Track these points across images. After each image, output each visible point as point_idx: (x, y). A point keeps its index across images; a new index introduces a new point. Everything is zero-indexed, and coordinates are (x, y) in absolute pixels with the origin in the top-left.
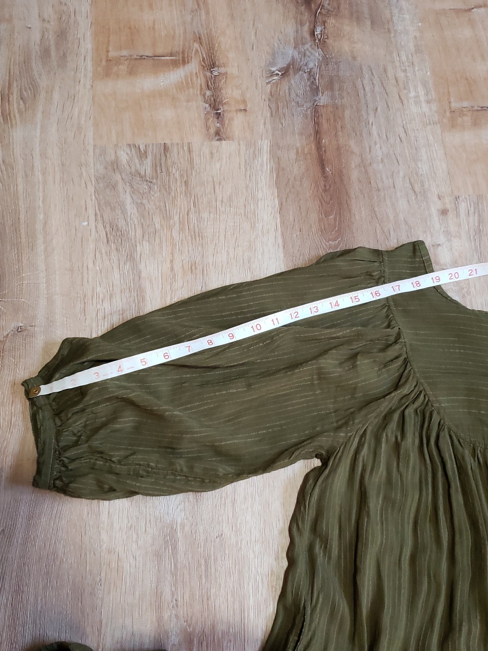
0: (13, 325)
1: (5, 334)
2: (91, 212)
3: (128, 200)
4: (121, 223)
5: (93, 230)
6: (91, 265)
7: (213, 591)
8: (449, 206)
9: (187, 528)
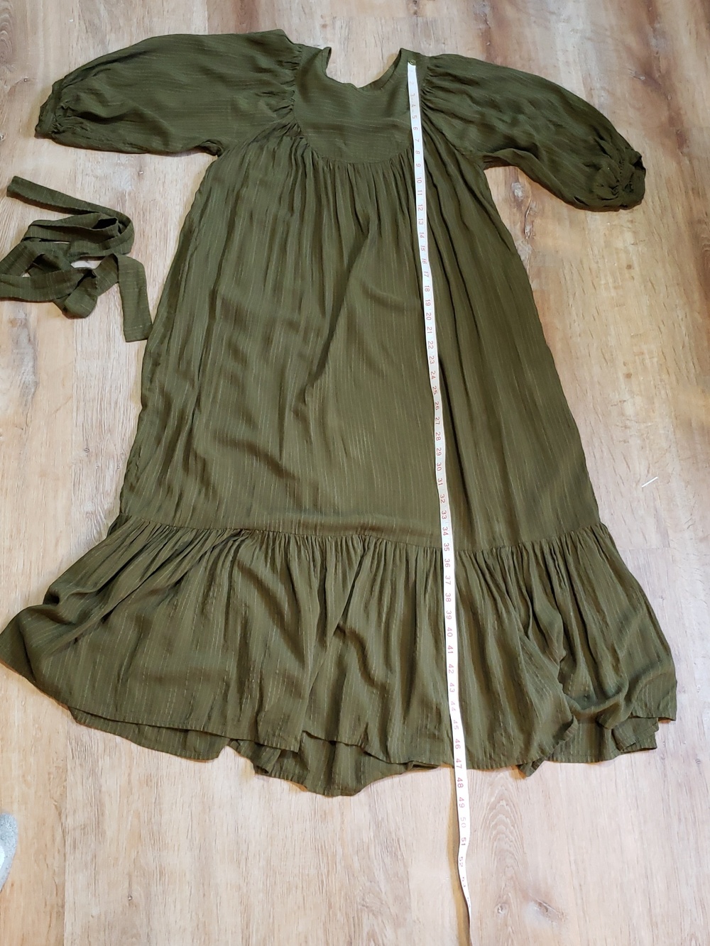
0: (21, 78)
1: (16, 82)
2: (76, 13)
3: (102, 8)
4: (96, 21)
5: (77, 24)
6: (75, 45)
7: (147, 228)
8: (328, 21)
9: (132, 194)
